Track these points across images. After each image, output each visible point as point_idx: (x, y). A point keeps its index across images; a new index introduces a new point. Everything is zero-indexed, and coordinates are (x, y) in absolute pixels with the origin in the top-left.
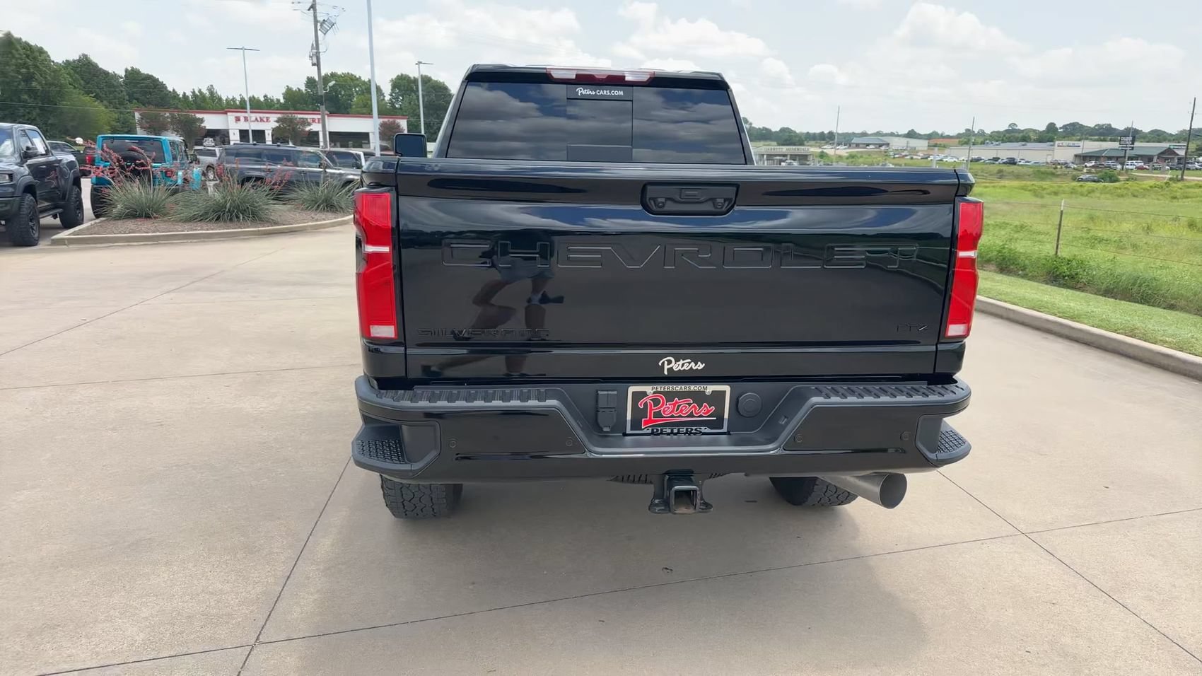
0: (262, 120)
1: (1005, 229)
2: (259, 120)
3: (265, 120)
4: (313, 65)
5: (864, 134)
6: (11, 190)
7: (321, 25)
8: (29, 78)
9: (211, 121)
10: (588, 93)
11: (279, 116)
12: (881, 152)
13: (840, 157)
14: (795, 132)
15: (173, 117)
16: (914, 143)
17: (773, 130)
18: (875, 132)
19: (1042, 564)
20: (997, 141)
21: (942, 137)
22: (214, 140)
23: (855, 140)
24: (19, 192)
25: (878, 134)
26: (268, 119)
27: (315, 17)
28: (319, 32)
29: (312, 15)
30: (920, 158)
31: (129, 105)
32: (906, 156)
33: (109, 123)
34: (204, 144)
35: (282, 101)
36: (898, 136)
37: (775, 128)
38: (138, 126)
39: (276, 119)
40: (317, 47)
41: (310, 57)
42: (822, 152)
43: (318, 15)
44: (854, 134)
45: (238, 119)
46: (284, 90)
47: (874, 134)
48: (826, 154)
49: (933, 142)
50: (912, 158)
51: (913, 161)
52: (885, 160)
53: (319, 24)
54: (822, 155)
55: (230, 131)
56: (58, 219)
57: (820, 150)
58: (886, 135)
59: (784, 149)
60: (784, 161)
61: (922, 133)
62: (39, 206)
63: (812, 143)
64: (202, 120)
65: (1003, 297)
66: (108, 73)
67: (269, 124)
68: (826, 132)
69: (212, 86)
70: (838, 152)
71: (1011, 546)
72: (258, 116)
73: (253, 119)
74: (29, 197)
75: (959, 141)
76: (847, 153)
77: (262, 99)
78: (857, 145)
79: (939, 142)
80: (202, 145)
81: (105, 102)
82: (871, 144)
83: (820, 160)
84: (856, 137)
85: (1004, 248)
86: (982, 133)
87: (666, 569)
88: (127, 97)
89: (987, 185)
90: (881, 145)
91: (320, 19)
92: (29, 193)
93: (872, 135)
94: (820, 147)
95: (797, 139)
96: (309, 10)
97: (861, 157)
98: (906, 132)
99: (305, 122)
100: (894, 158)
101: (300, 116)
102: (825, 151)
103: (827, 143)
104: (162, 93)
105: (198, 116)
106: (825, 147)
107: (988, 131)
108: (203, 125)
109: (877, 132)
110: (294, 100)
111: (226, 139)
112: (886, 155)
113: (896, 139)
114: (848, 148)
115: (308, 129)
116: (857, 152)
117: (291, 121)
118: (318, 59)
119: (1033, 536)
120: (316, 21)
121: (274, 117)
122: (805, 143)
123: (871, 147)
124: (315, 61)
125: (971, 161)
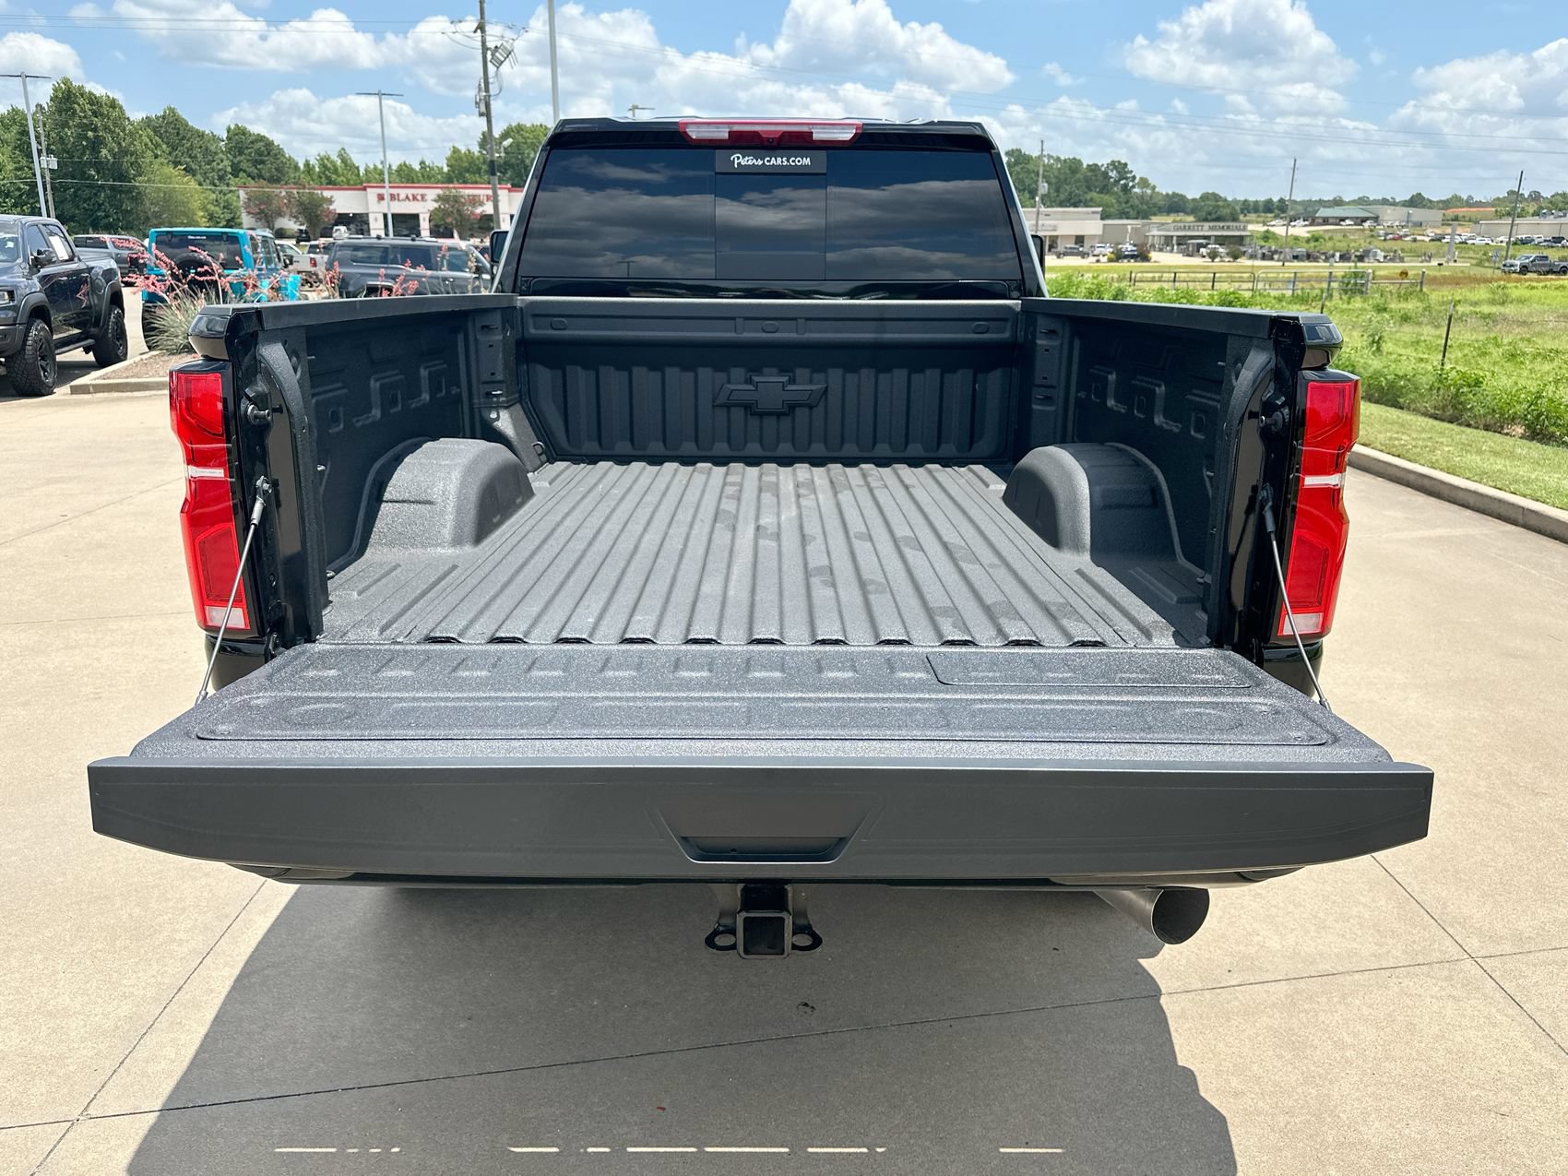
0: (415, 198)
1: (1552, 360)
2: (411, 197)
3: (419, 197)
4: (481, 115)
5: (1338, 202)
6: (11, 314)
7: (493, 55)
8: (96, 145)
9: (343, 202)
10: (750, 163)
11: (440, 192)
12: (1363, 230)
13: (1296, 238)
14: (1226, 200)
15: (289, 195)
16: (1417, 214)
17: (1190, 197)
18: (1356, 198)
19: (1495, 1025)
20: (1560, 210)
21: (1469, 203)
22: (349, 229)
23: (1323, 212)
24: (23, 317)
25: (1362, 201)
26: (423, 196)
27: (484, 43)
28: (490, 65)
29: (480, 39)
30: (1427, 239)
31: (233, 181)
32: (1406, 236)
33: (205, 207)
34: (334, 235)
35: (446, 169)
36: (1394, 204)
37: (1193, 194)
38: (243, 210)
39: (434, 197)
40: (487, 90)
41: (476, 103)
42: (1267, 231)
43: (488, 38)
44: (1321, 203)
45: (381, 198)
46: (449, 153)
47: (1354, 201)
48: (1274, 234)
49: (1450, 213)
50: (1415, 240)
51: (1418, 244)
52: (1370, 243)
53: (489, 53)
54: (1267, 237)
55: (370, 215)
56: (91, 353)
57: (1266, 228)
58: (1376, 202)
59: (1206, 229)
60: (1205, 246)
61: (1435, 199)
62: (55, 337)
63: (1252, 216)
64: (330, 201)
65: (1522, 488)
66: (203, 133)
67: (424, 205)
68: (1276, 199)
69: (343, 149)
70: (1292, 231)
71: (1444, 984)
72: (410, 192)
73: (402, 196)
74: (40, 324)
75: (1496, 211)
76: (1309, 232)
77: (417, 167)
78: (1326, 221)
79: (1462, 211)
80: (331, 237)
81: (199, 177)
82: (1347, 218)
83: (1263, 243)
84: (1324, 207)
85: (1540, 397)
86: (1536, 197)
87: (806, 1005)
88: (229, 169)
89: (1535, 284)
90: (1364, 220)
91: (491, 45)
92: (38, 318)
93: (1349, 203)
94: (1265, 224)
95: (1228, 211)
96: (475, 32)
97: (1331, 238)
98: (1408, 198)
99: (475, 201)
100: (1385, 240)
101: (467, 192)
102: (1271, 229)
103: (1276, 217)
104: (278, 162)
105: (327, 194)
106: (1273, 223)
107: (1547, 194)
108: (331, 207)
109: (1360, 199)
110: (462, 169)
111: (365, 227)
112: (1372, 236)
113: (1389, 210)
114: (1311, 225)
115: (479, 210)
116: (1325, 231)
117: (456, 199)
118: (488, 106)
119: (1488, 964)
120: (485, 48)
121: (432, 194)
122: (1241, 217)
123: (1348, 222)
124: (483, 109)
125: (1515, 244)
